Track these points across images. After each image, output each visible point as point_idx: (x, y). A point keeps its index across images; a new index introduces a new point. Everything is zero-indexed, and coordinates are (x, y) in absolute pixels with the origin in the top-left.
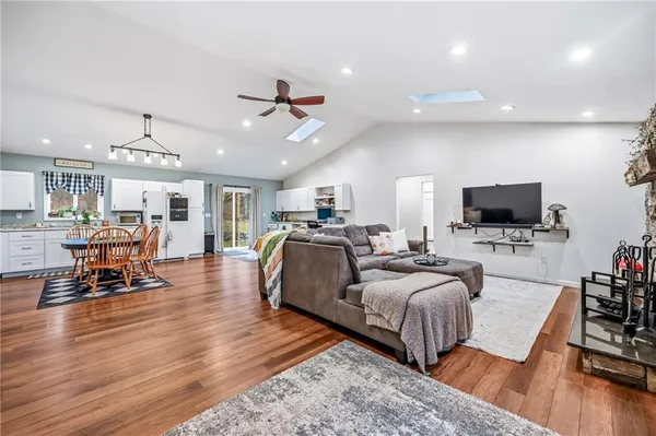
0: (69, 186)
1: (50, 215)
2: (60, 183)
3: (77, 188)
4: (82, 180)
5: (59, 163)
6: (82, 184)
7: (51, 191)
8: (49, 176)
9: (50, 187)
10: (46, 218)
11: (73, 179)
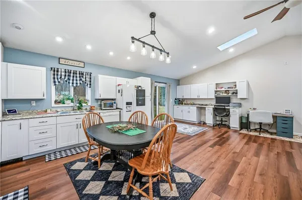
0: (69, 79)
1: (56, 102)
2: (63, 77)
3: (75, 82)
4: (78, 75)
5: (62, 61)
6: (78, 79)
7: (57, 83)
8: (55, 71)
9: (56, 80)
10: (53, 105)
11: (72, 75)
